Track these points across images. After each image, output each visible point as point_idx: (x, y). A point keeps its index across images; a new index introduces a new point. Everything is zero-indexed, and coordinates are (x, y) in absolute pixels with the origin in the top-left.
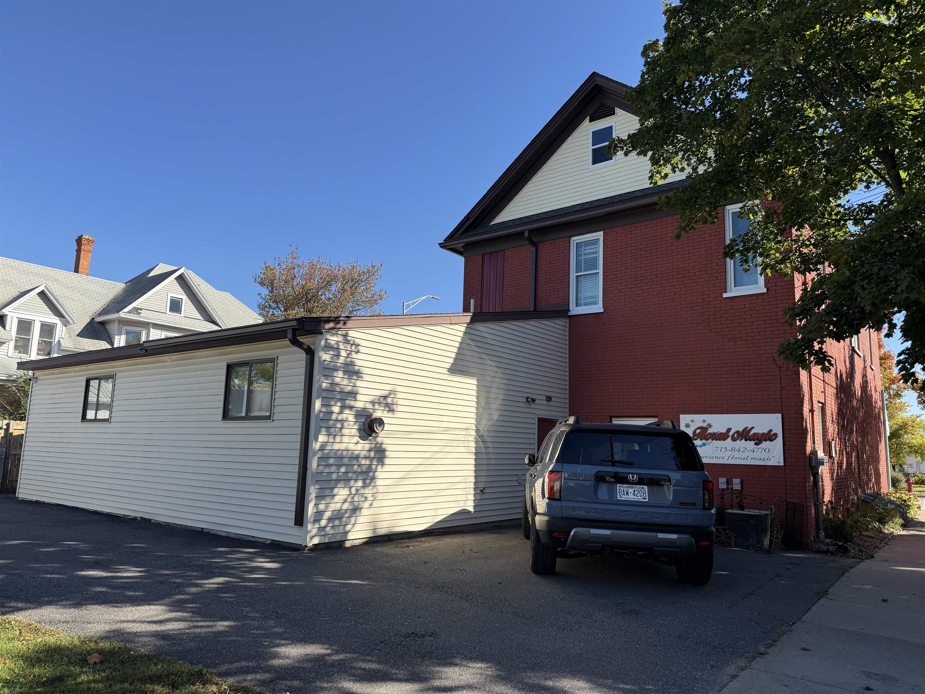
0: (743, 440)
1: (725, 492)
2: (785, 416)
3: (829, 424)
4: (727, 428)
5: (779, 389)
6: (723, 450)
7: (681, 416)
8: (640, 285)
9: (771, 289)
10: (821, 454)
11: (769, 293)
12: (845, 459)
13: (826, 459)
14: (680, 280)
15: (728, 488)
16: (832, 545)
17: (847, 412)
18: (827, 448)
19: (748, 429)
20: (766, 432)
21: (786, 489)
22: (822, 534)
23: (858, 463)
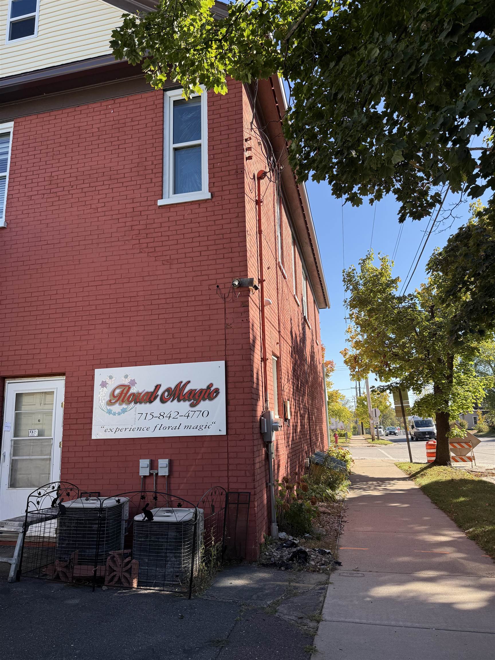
0: (176, 401)
1: (148, 481)
2: (229, 364)
3: (284, 381)
4: (155, 385)
5: (223, 326)
6: (149, 417)
7: (96, 370)
8: (55, 190)
9: (216, 194)
10: (275, 416)
11: (214, 200)
12: (299, 421)
13: (281, 422)
14: (105, 183)
15: (151, 474)
16: (287, 547)
17: (300, 373)
18: (282, 408)
19: (182, 384)
20: (205, 387)
21: (228, 470)
22: (275, 527)
23: (309, 425)
